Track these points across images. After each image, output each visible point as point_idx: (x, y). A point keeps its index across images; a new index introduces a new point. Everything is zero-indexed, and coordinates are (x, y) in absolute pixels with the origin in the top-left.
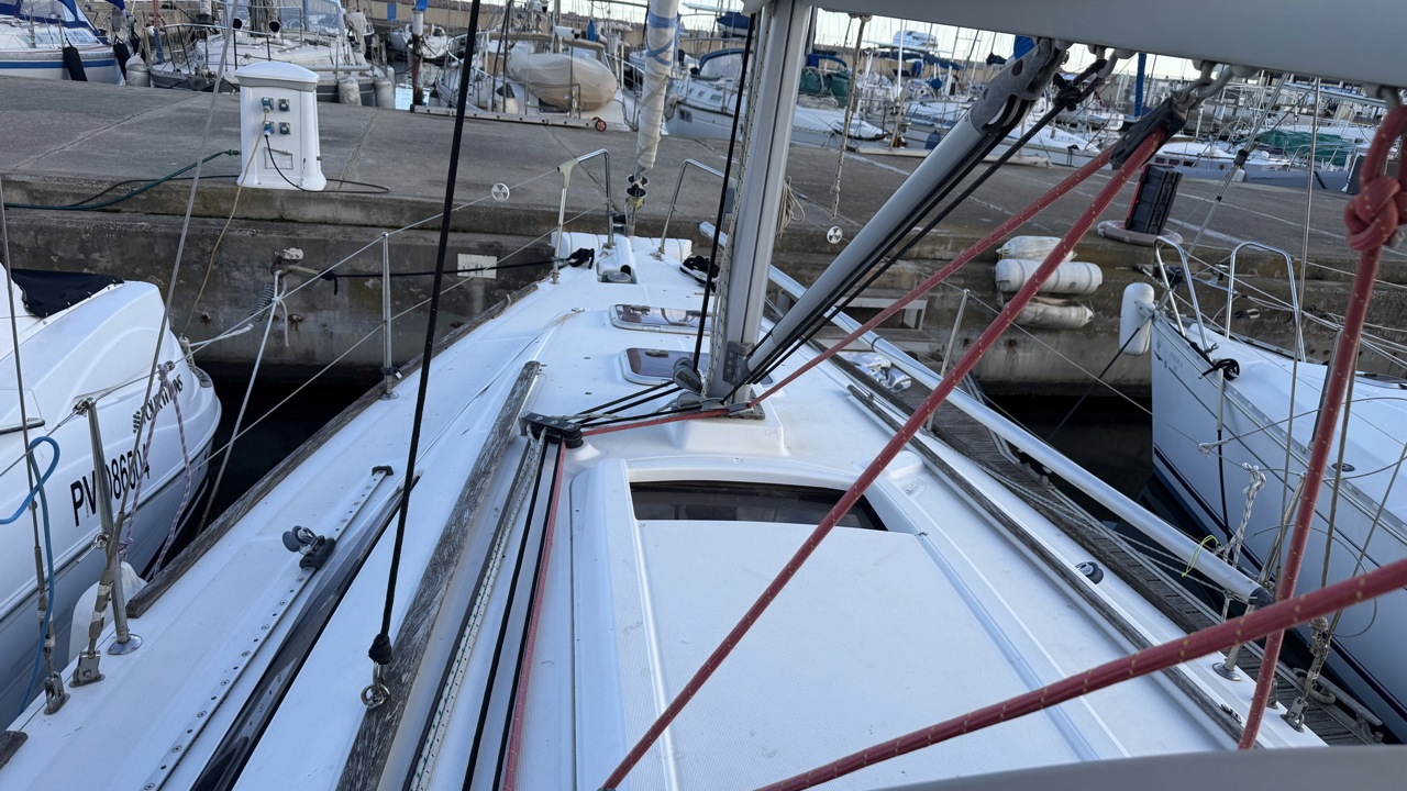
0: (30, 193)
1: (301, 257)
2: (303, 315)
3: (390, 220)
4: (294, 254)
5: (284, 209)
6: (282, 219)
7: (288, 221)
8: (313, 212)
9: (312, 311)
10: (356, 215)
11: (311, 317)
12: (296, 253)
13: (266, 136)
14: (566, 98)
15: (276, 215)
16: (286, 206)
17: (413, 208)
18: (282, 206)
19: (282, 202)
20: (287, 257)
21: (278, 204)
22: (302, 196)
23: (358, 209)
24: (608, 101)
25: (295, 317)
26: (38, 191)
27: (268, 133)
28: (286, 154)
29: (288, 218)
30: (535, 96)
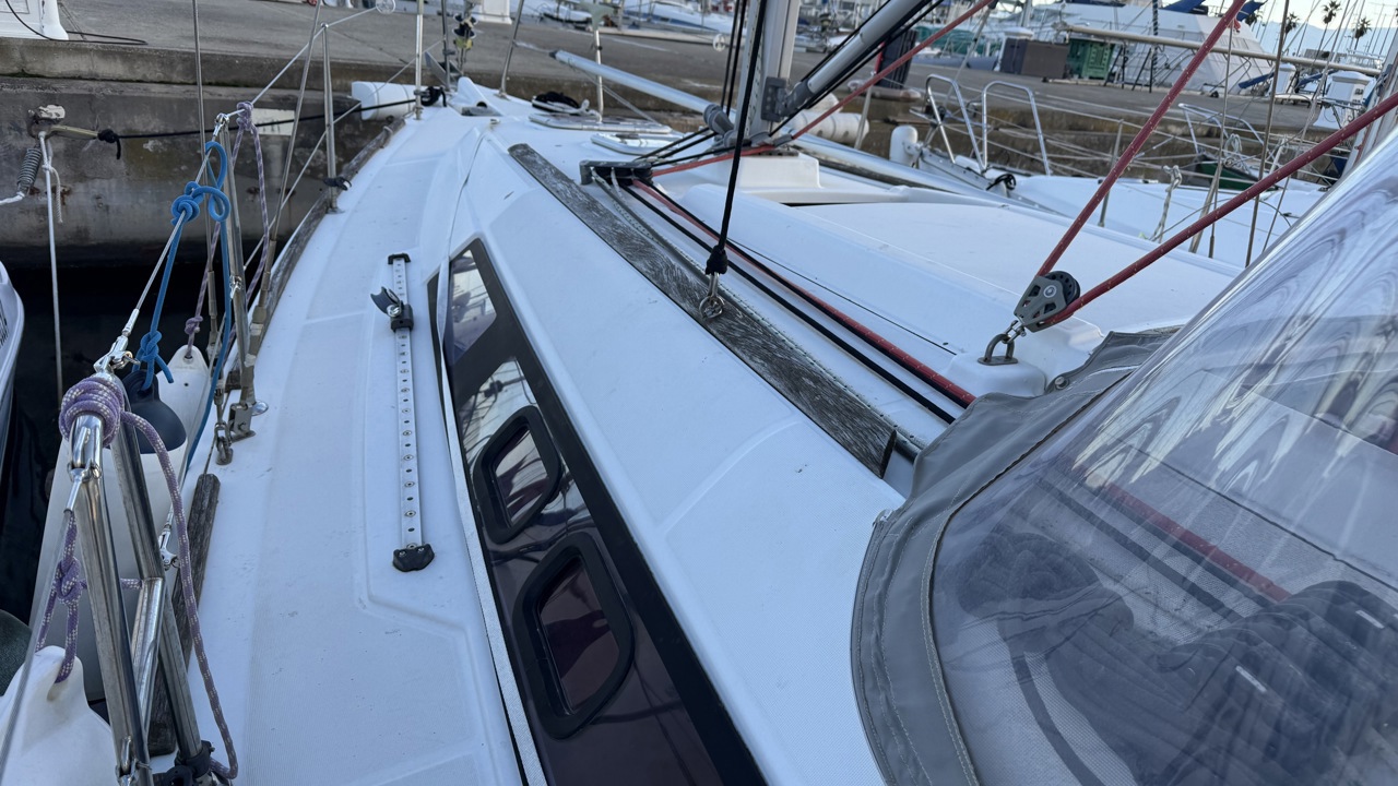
1: (62, 116)
2: (70, 185)
3: (159, 75)
5: (24, 62)
6: (23, 74)
7: (32, 76)
8: (62, 65)
9: (81, 181)
10: (116, 68)
11: (80, 188)
12: (55, 111)
15: (16, 69)
16: (28, 58)
17: (185, 60)
18: (23, 58)
19: (22, 54)
20: (44, 115)
21: (17, 55)
22: (47, 47)
23: (118, 61)
29: (31, 72)
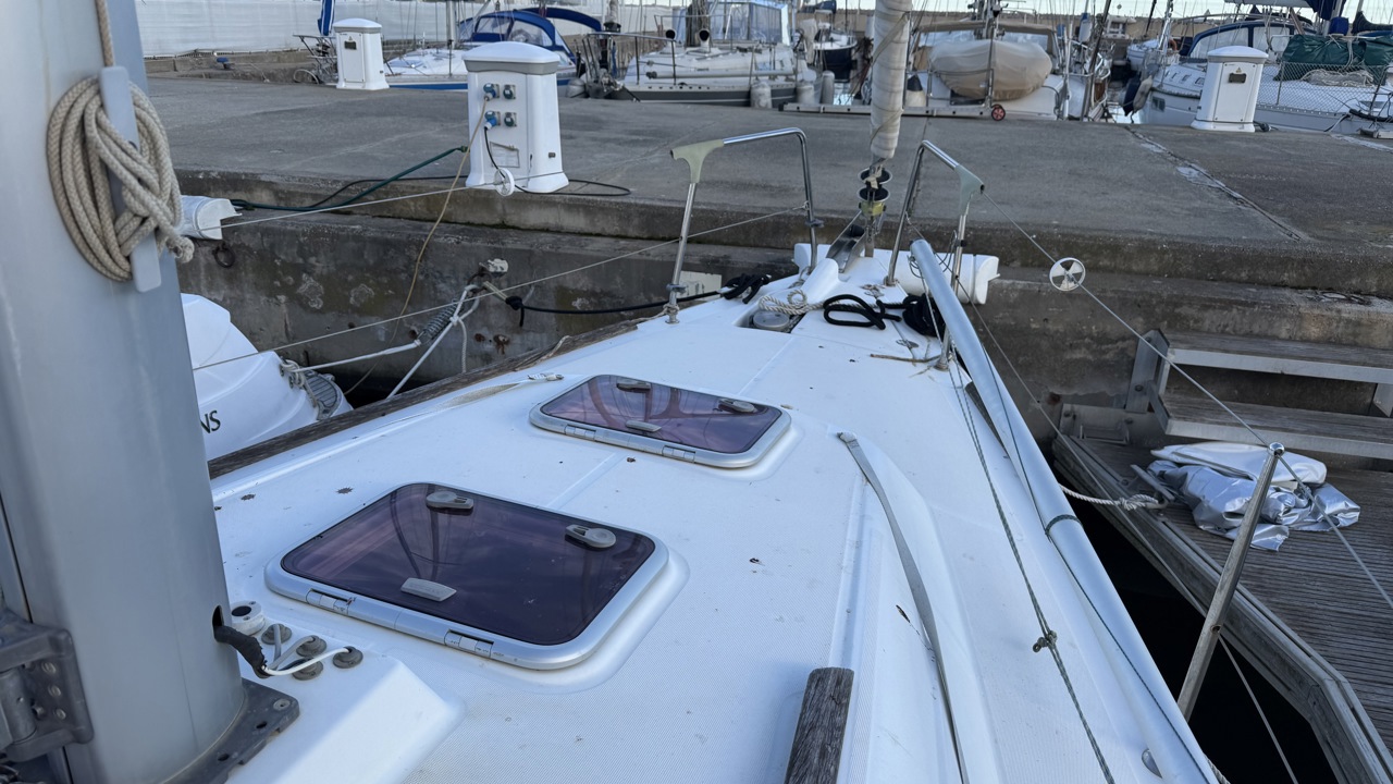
0: (276, 193)
1: (506, 270)
2: (509, 336)
3: (614, 228)
4: (498, 265)
5: (505, 214)
6: (503, 226)
7: (509, 227)
8: (535, 217)
9: (518, 333)
10: (577, 222)
11: (517, 339)
12: (500, 265)
13: (486, 129)
14: (982, 86)
15: (498, 221)
16: (508, 211)
17: (642, 214)
18: (504, 210)
19: (503, 206)
20: (492, 270)
21: (499, 207)
22: (525, 199)
23: (581, 214)
24: (1036, 88)
25: (501, 339)
26: (282, 192)
27: (489, 125)
28: (511, 149)
29: (510, 224)
30: (948, 87)
